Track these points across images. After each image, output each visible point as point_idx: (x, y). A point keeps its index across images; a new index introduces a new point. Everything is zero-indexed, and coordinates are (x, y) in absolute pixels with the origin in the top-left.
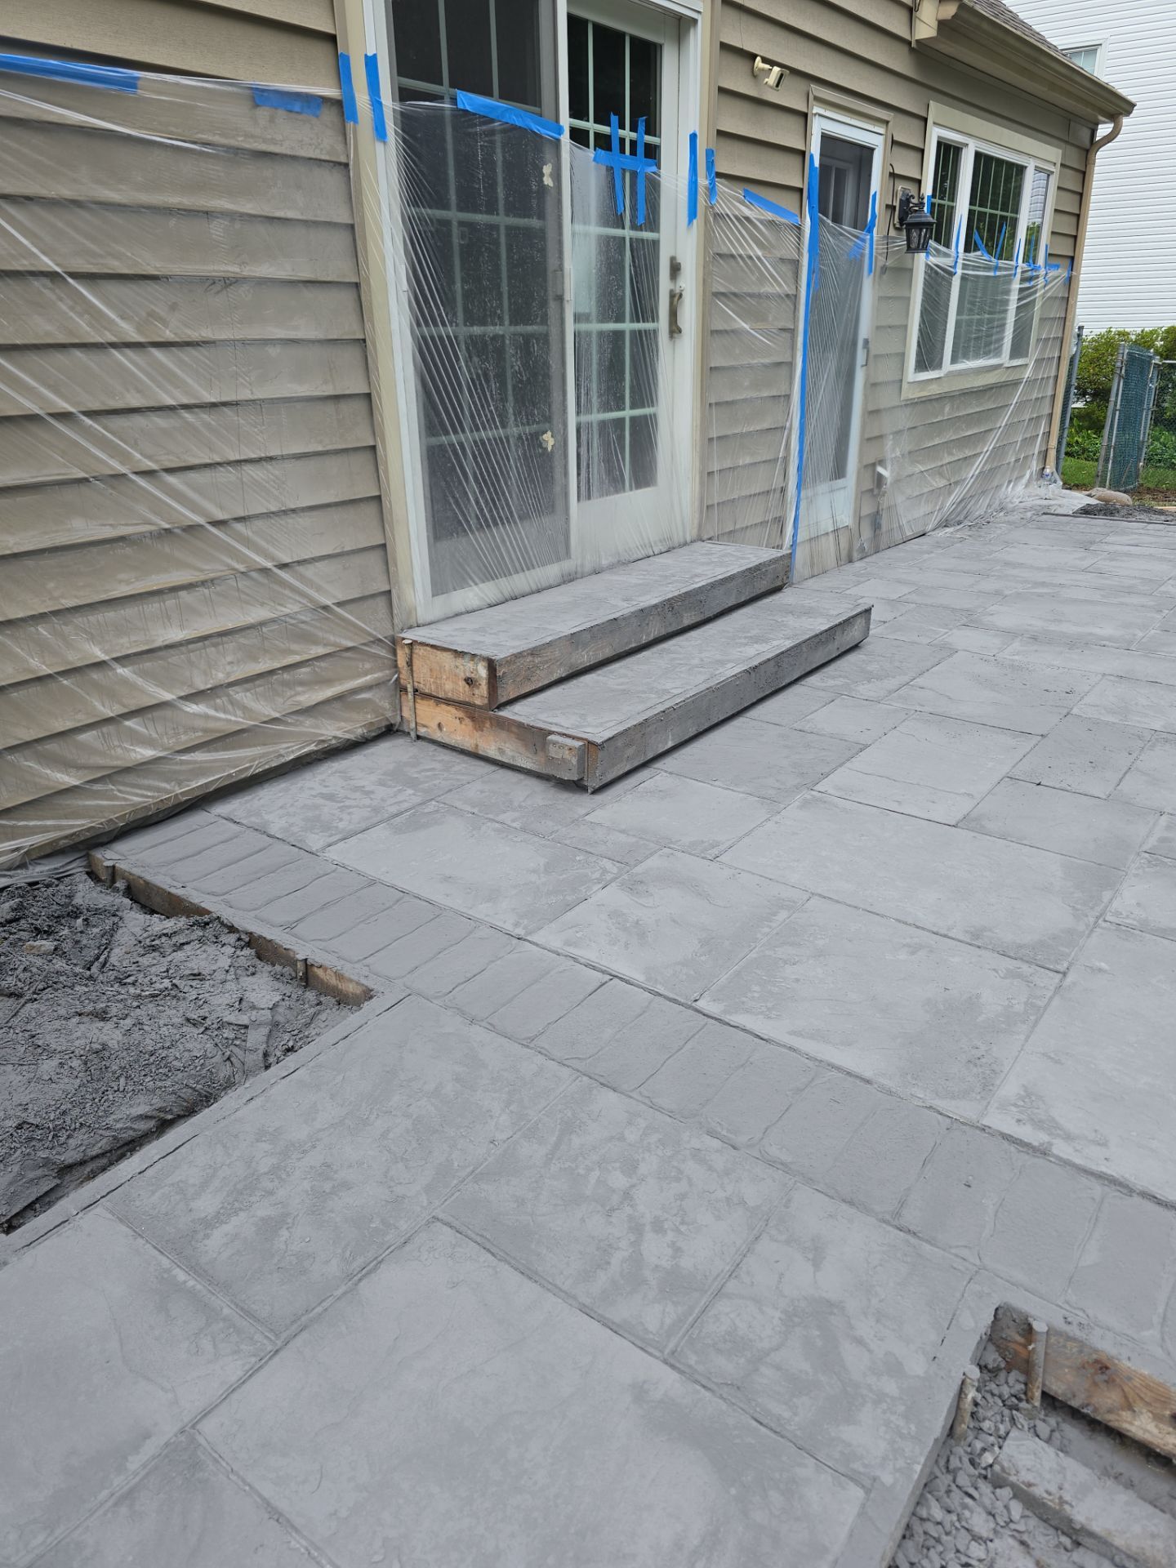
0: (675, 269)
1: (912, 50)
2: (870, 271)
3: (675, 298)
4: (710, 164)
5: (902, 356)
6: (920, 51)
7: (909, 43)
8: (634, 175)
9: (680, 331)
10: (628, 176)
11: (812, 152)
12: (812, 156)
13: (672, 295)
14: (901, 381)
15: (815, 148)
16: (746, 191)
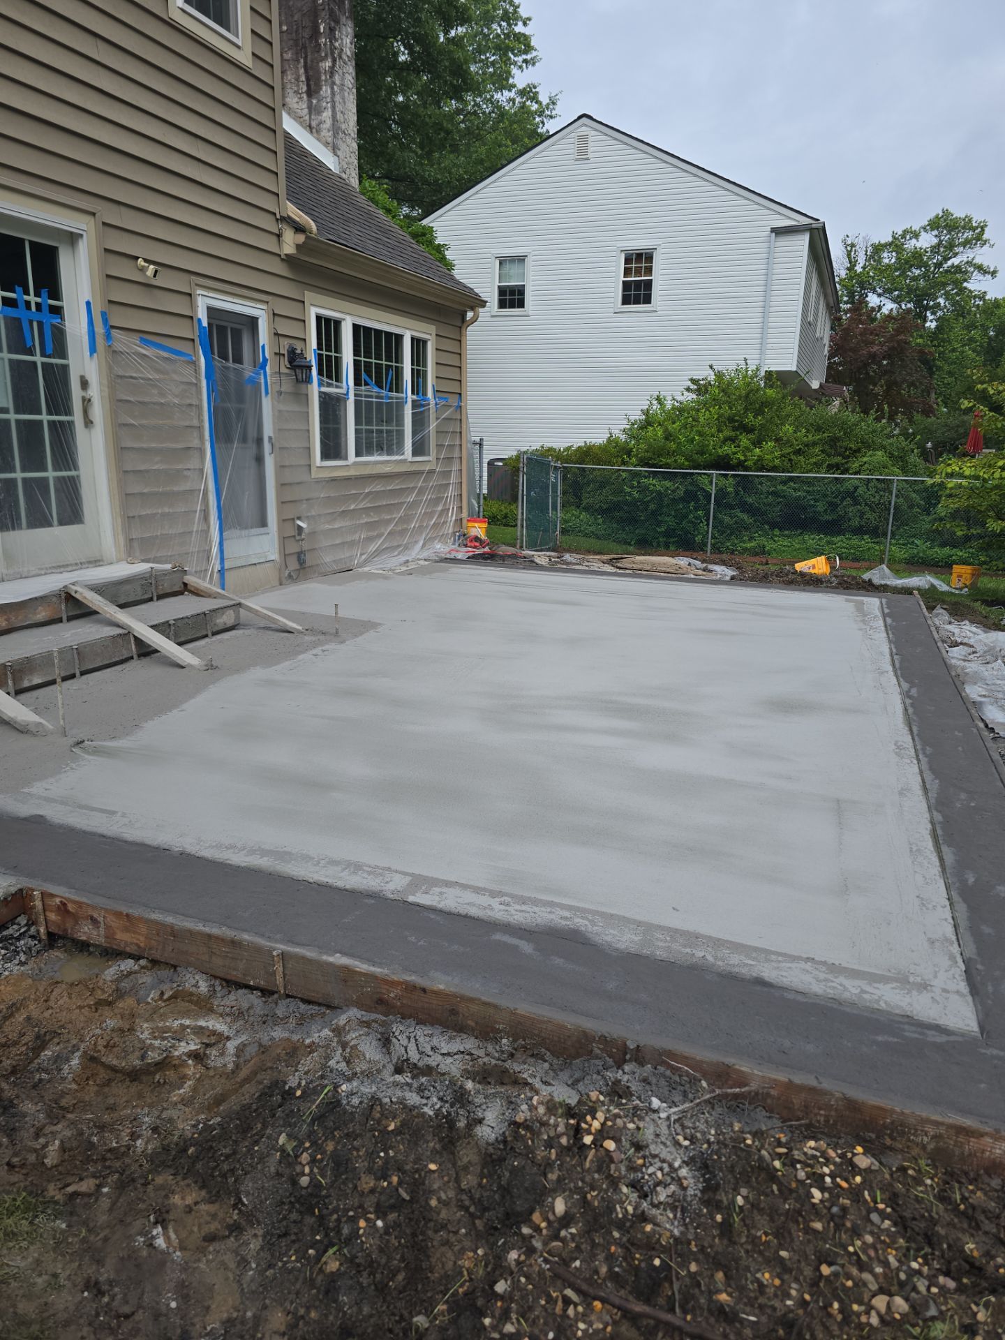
0: (84, 384)
1: (282, 260)
2: (267, 393)
3: (87, 402)
4: (105, 320)
5: (308, 450)
6: (289, 260)
7: (280, 256)
8: (40, 324)
9: (92, 422)
10: (35, 324)
11: (200, 316)
12: (199, 320)
13: (84, 399)
14: (310, 466)
15: (202, 315)
16: (141, 338)
